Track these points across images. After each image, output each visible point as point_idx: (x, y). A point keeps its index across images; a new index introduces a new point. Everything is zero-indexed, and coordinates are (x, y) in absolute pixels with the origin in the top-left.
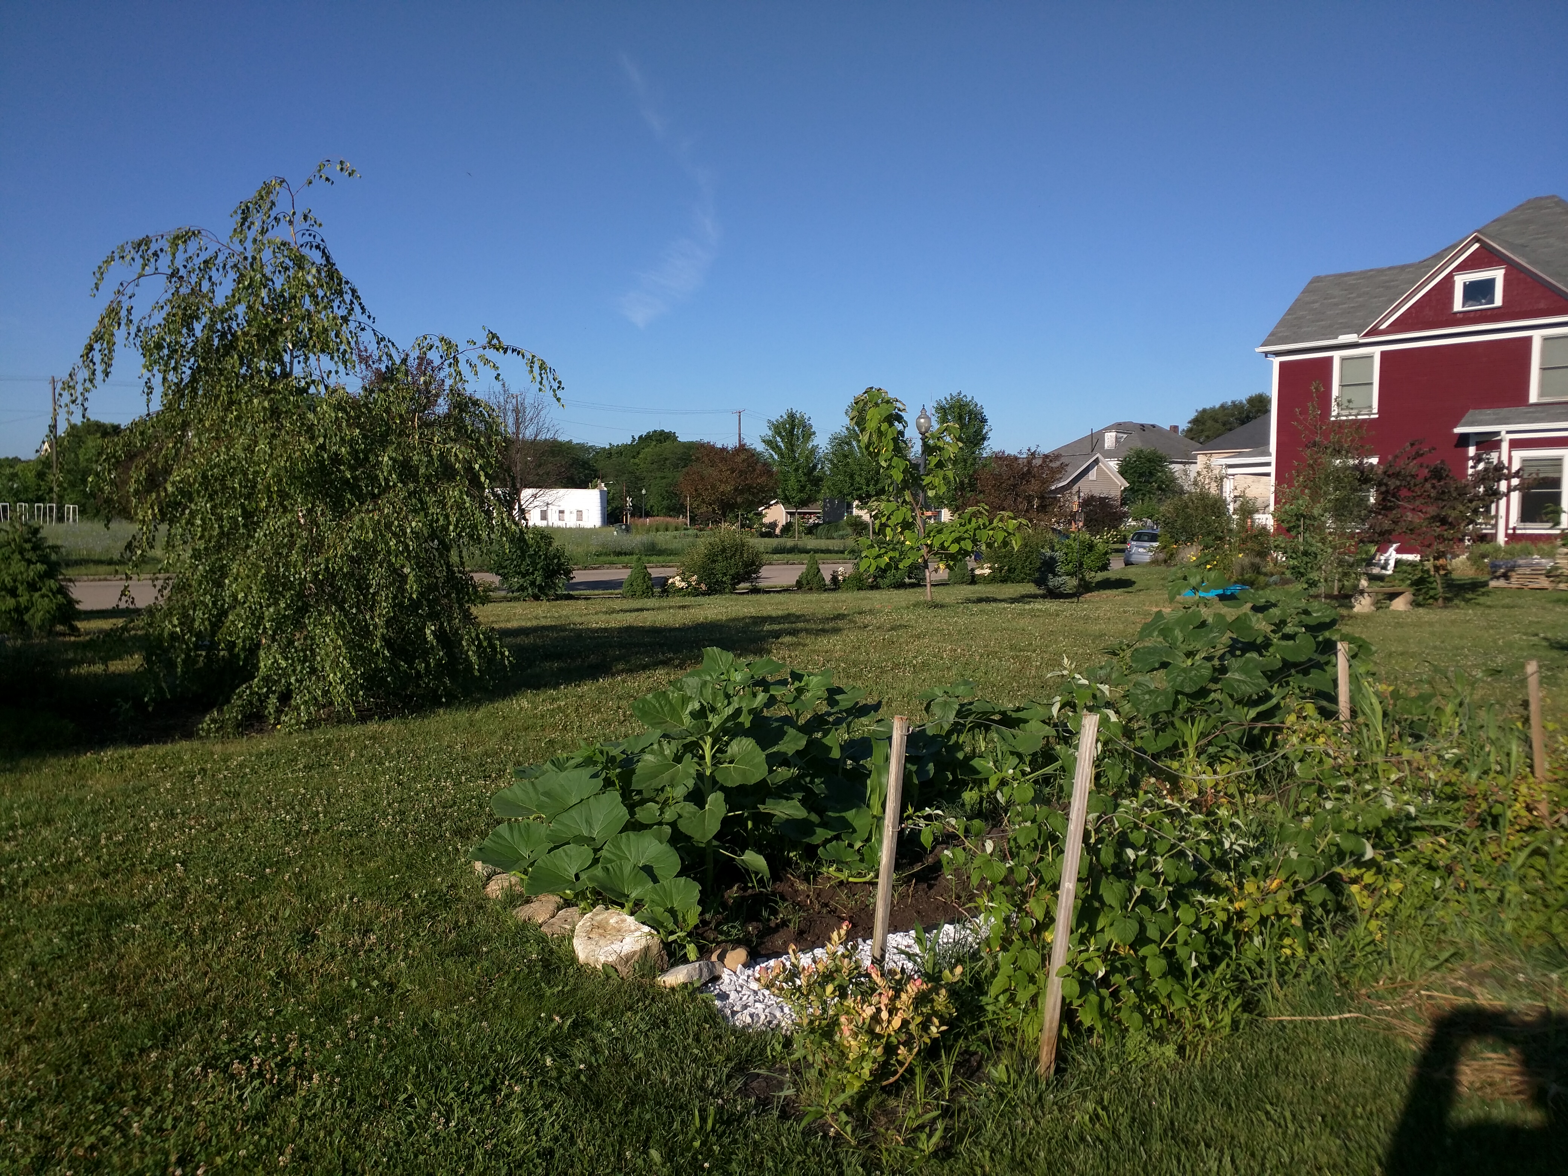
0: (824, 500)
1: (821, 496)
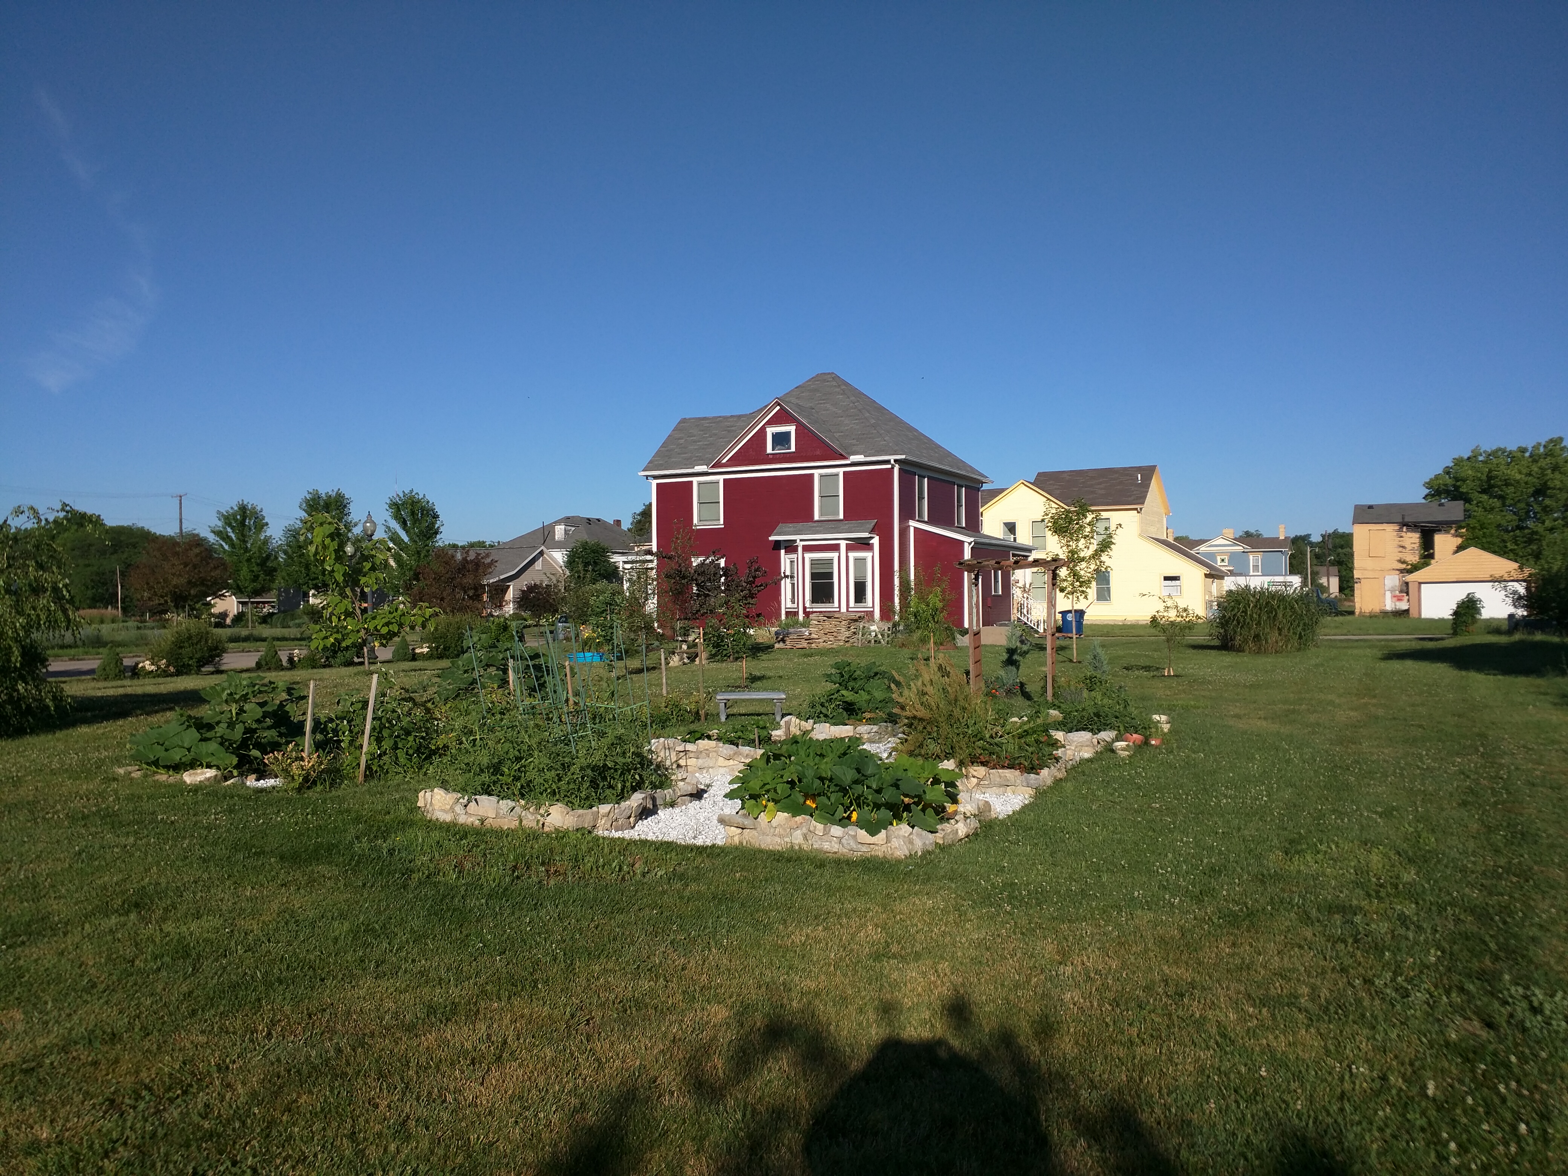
0: (279, 589)
1: (275, 585)
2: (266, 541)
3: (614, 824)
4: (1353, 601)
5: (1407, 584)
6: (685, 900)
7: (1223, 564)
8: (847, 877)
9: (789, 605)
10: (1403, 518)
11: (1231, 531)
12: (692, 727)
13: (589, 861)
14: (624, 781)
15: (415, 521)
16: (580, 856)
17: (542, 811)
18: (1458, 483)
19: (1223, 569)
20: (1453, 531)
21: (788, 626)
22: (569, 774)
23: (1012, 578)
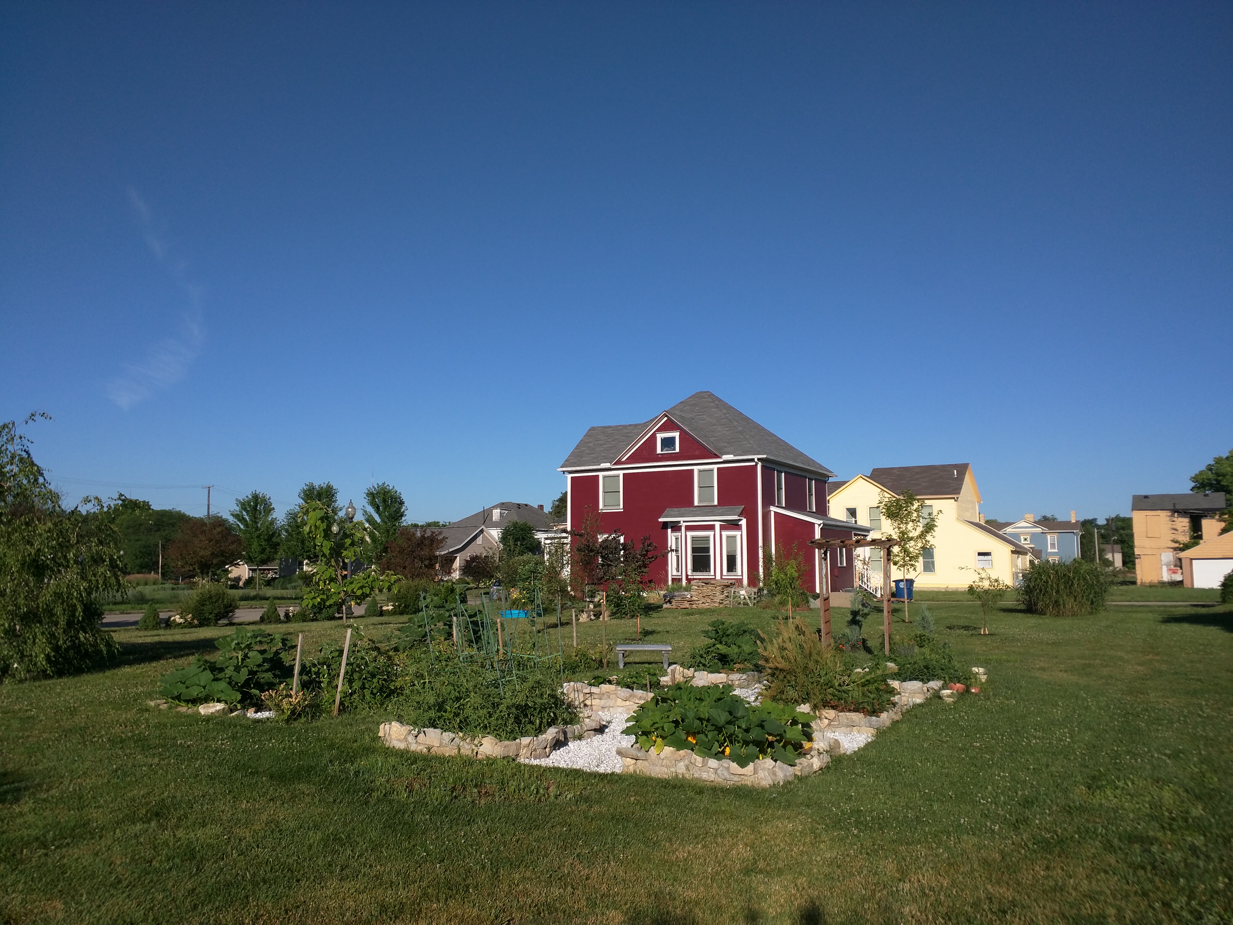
0: (281, 559)
1: (278, 556)
2: (272, 522)
3: (533, 754)
4: (1135, 573)
5: (1180, 560)
6: (590, 820)
7: (1026, 542)
8: (722, 802)
9: (675, 573)
10: (1174, 506)
11: (1032, 516)
12: (597, 673)
13: (513, 785)
14: (541, 718)
15: (386, 507)
16: (506, 780)
17: (476, 742)
18: (1220, 478)
19: (1026, 546)
20: (1217, 517)
21: (674, 590)
22: (498, 711)
23: (854, 553)
